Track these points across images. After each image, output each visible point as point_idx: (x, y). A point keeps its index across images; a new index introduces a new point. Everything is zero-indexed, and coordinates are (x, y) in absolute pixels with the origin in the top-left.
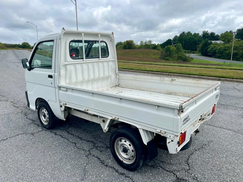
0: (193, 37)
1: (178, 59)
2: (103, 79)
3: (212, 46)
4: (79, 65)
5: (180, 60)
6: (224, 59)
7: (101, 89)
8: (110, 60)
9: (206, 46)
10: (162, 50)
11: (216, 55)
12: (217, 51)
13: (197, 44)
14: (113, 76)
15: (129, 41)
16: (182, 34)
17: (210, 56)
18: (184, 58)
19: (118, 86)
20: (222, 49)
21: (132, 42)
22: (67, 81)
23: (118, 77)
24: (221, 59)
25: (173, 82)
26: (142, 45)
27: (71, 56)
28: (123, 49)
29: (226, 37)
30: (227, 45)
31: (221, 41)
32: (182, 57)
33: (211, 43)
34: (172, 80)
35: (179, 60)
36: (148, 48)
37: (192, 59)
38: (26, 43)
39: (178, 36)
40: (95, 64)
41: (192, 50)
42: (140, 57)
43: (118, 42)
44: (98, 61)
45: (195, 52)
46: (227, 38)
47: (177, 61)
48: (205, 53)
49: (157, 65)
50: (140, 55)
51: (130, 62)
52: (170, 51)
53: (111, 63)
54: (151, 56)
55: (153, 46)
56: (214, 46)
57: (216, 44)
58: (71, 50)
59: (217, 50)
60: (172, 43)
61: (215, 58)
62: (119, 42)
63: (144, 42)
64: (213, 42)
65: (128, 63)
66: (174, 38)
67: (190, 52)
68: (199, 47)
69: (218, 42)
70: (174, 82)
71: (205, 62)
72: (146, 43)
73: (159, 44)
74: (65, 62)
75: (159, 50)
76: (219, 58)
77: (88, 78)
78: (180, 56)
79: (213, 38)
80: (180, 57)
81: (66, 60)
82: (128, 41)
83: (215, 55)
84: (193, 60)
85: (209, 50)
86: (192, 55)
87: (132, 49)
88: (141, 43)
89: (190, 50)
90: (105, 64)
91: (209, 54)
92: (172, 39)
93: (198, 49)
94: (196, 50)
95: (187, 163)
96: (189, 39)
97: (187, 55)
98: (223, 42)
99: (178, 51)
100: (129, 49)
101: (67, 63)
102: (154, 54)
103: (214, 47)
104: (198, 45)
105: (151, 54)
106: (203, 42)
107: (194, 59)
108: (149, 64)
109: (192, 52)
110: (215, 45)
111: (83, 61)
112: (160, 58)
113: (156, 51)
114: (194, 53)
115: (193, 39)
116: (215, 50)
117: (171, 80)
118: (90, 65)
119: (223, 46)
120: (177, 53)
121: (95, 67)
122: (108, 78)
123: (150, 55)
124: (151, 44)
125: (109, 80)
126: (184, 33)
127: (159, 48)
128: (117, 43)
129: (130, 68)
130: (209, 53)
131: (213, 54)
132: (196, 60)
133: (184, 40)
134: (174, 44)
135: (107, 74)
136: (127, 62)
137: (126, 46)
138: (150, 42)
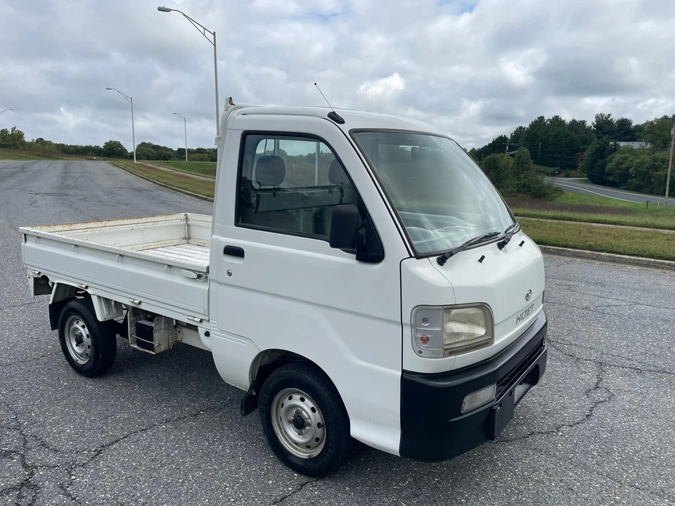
0: (567, 131)
1: (519, 192)
3: (617, 157)
5: (525, 195)
6: (651, 193)
9: (602, 157)
11: (629, 181)
12: (631, 170)
13: (578, 150)
16: (536, 121)
17: (614, 185)
18: (537, 189)
20: (647, 165)
24: (643, 193)
29: (658, 132)
30: (659, 155)
31: (643, 144)
32: (530, 185)
33: (616, 149)
35: (520, 195)
37: (559, 191)
38: (115, 142)
39: (525, 128)
41: (564, 168)
45: (573, 172)
46: (660, 136)
47: (515, 196)
48: (599, 177)
52: (496, 168)
56: (623, 156)
57: (631, 151)
59: (631, 168)
60: (507, 148)
61: (627, 189)
64: (622, 144)
66: (516, 132)
67: (559, 174)
68: (582, 160)
69: (636, 145)
71: (596, 202)
76: (638, 189)
78: (525, 183)
79: (625, 134)
80: (524, 185)
83: (627, 182)
84: (564, 196)
85: (609, 166)
86: (561, 182)
89: (556, 168)
91: (611, 178)
92: (509, 137)
93: (580, 165)
94: (575, 167)
96: (556, 136)
97: (547, 180)
98: (649, 146)
99: (518, 169)
103: (625, 159)
104: (579, 154)
106: (595, 144)
107: (566, 192)
109: (564, 174)
110: (628, 155)
114: (567, 176)
115: (567, 135)
116: (628, 169)
119: (647, 158)
120: (517, 174)
126: (542, 118)
130: (611, 175)
131: (620, 180)
132: (571, 195)
133: (541, 140)
134: (512, 148)
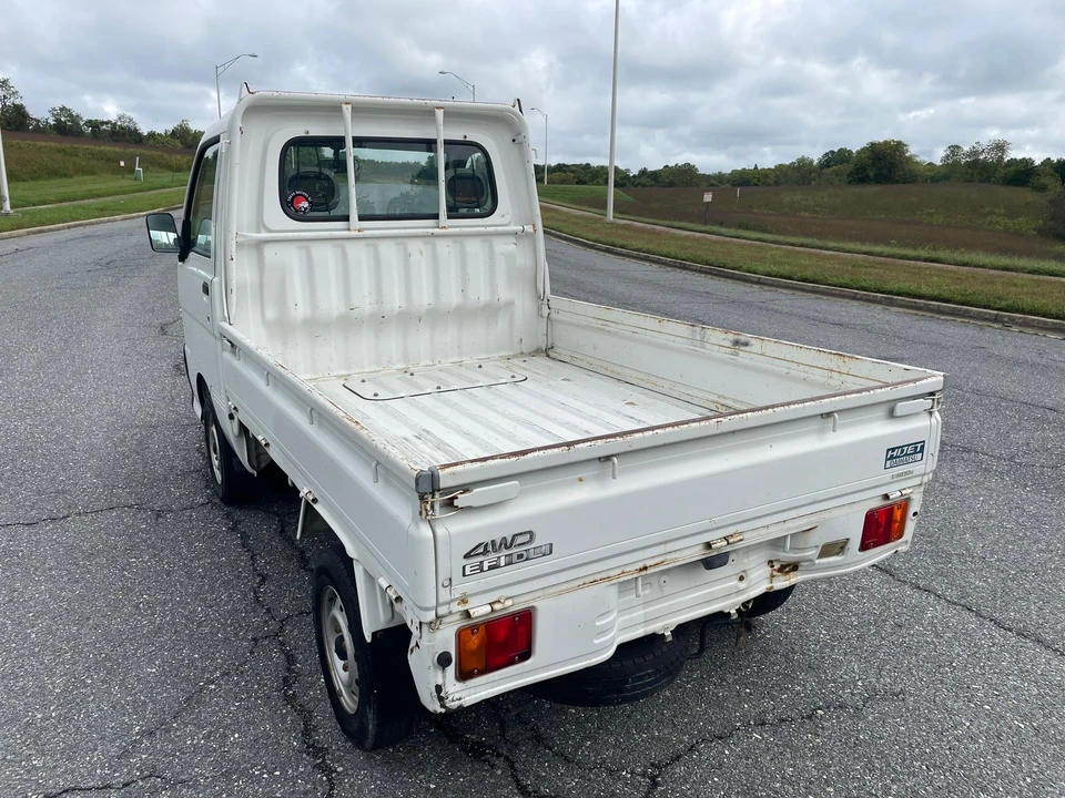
2: (463, 314)
4: (328, 245)
7: (455, 360)
8: (506, 228)
10: (1058, 190)
14: (524, 305)
15: (886, 143)
19: (546, 352)
21: (899, 147)
22: (271, 314)
23: (545, 311)
25: (737, 355)
26: (956, 163)
27: (288, 206)
28: (850, 182)
34: (736, 343)
36: (987, 180)
40: (415, 247)
42: (930, 224)
43: (832, 152)
44: (431, 231)
49: (965, 265)
50: (931, 215)
51: (831, 244)
53: (504, 247)
54: (995, 218)
55: (1013, 168)
58: (294, 178)
62: (836, 150)
63: (966, 149)
65: (822, 248)
70: (743, 356)
72: (974, 153)
73: (1055, 159)
74: (259, 232)
75: (1043, 188)
77: (376, 306)
81: (260, 224)
82: (879, 144)
87: (897, 182)
88: (947, 156)
90: (474, 247)
95: (653, 778)
100: (879, 182)
101: (264, 235)
102: (1012, 213)
105: (997, 211)
108: (926, 260)
111: (349, 230)
112: (1041, 232)
113: (1026, 195)
117: (730, 345)
118: (388, 250)
121: (415, 257)
122: (490, 311)
123: (990, 213)
124: (1001, 158)
125: (502, 324)
127: (1044, 180)
128: (827, 154)
129: (808, 274)
135: (480, 293)
136: (818, 248)
137: (865, 169)
138: (1000, 147)
